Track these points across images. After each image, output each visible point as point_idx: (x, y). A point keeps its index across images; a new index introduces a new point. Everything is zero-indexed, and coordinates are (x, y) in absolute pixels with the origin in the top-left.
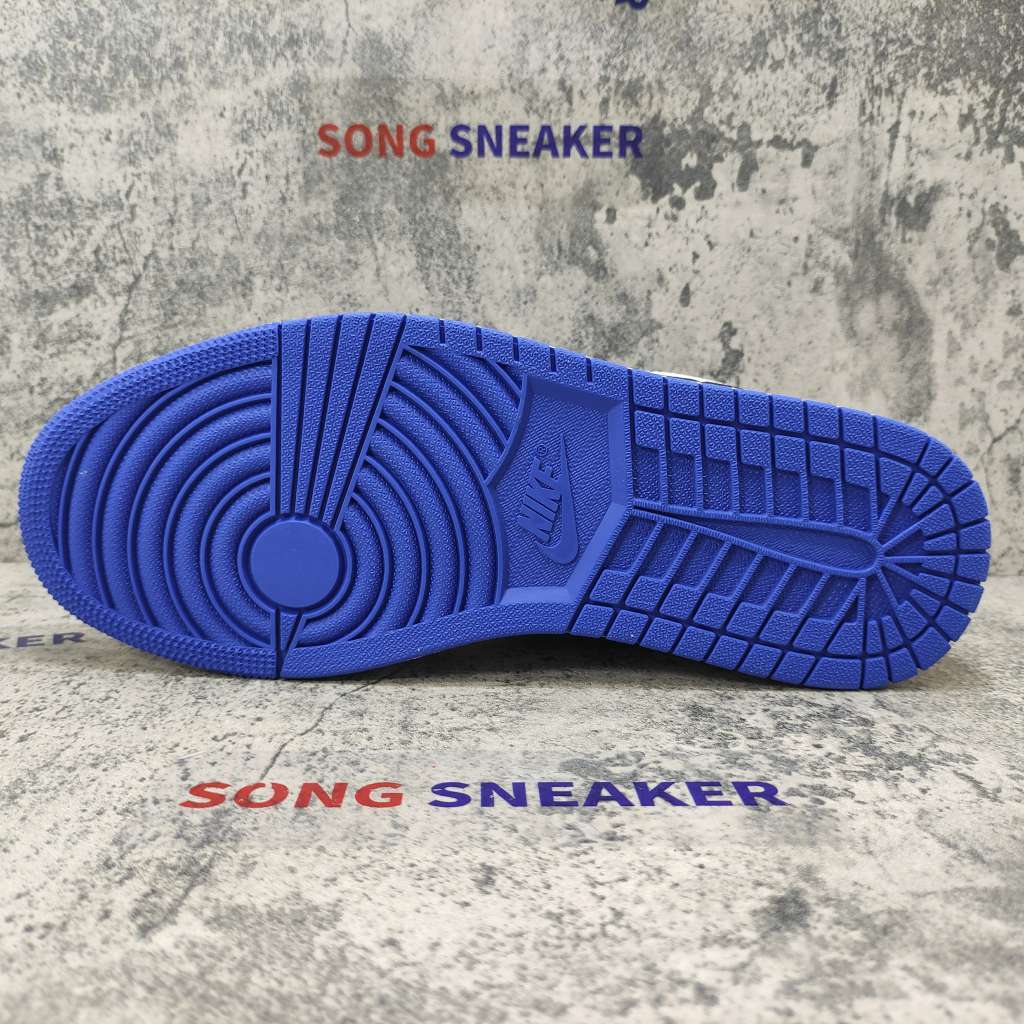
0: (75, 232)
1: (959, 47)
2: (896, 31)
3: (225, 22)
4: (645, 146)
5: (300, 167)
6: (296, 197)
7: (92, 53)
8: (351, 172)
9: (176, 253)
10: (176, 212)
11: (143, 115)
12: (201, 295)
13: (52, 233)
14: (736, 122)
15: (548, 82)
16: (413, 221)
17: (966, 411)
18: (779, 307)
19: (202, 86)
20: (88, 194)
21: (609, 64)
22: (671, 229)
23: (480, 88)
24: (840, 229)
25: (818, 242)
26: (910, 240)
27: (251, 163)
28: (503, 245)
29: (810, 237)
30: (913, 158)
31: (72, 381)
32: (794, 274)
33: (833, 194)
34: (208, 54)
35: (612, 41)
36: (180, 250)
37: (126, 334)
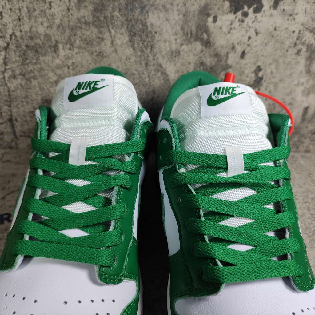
6: (74, 8)
9: (23, 33)
10: (20, 15)
12: (37, 51)
16: (127, 20)
18: (281, 60)
22: (241, 26)
24: (313, 28)
25: (303, 34)
28: (167, 32)
29: (300, 31)
32: (290, 47)
36: (25, 32)
37: (7, 67)
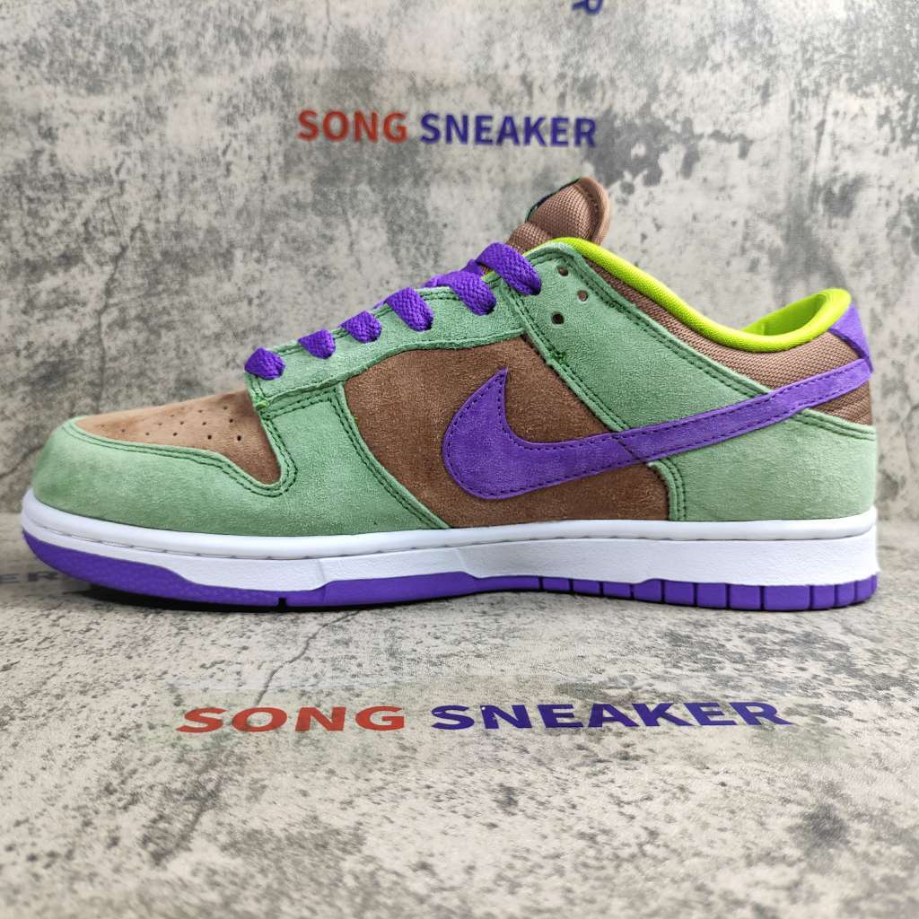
0: (67, 205)
1: (875, 56)
2: (821, 40)
3: (215, 18)
4: (598, 136)
5: (281, 149)
7: (88, 41)
8: (328, 154)
9: (162, 226)
10: (163, 188)
11: (135, 98)
12: (184, 266)
13: (44, 204)
14: (680, 117)
15: (511, 77)
16: (385, 200)
17: (887, 382)
18: (719, 285)
19: (191, 73)
20: (80, 169)
21: (566, 63)
22: (622, 212)
23: (448, 82)
24: (772, 215)
25: (755, 227)
26: (836, 226)
27: (235, 144)
28: (468, 224)
29: (747, 222)
30: (837, 153)
31: (57, 345)
32: (733, 255)
33: (766, 184)
34: (198, 45)
35: (568, 43)
36: (166, 223)
37: (112, 301)
